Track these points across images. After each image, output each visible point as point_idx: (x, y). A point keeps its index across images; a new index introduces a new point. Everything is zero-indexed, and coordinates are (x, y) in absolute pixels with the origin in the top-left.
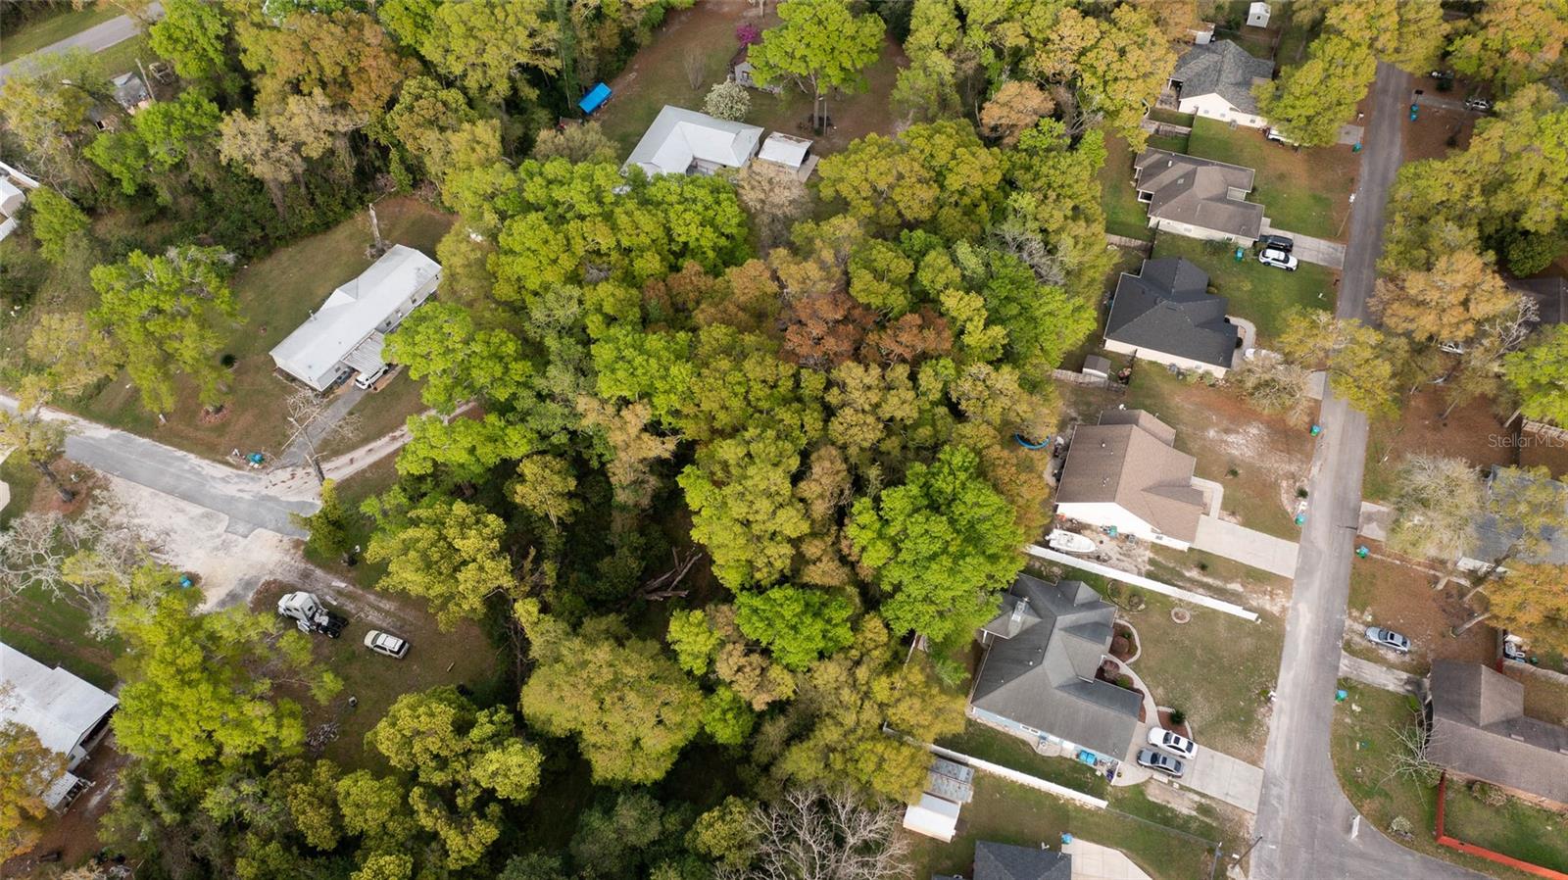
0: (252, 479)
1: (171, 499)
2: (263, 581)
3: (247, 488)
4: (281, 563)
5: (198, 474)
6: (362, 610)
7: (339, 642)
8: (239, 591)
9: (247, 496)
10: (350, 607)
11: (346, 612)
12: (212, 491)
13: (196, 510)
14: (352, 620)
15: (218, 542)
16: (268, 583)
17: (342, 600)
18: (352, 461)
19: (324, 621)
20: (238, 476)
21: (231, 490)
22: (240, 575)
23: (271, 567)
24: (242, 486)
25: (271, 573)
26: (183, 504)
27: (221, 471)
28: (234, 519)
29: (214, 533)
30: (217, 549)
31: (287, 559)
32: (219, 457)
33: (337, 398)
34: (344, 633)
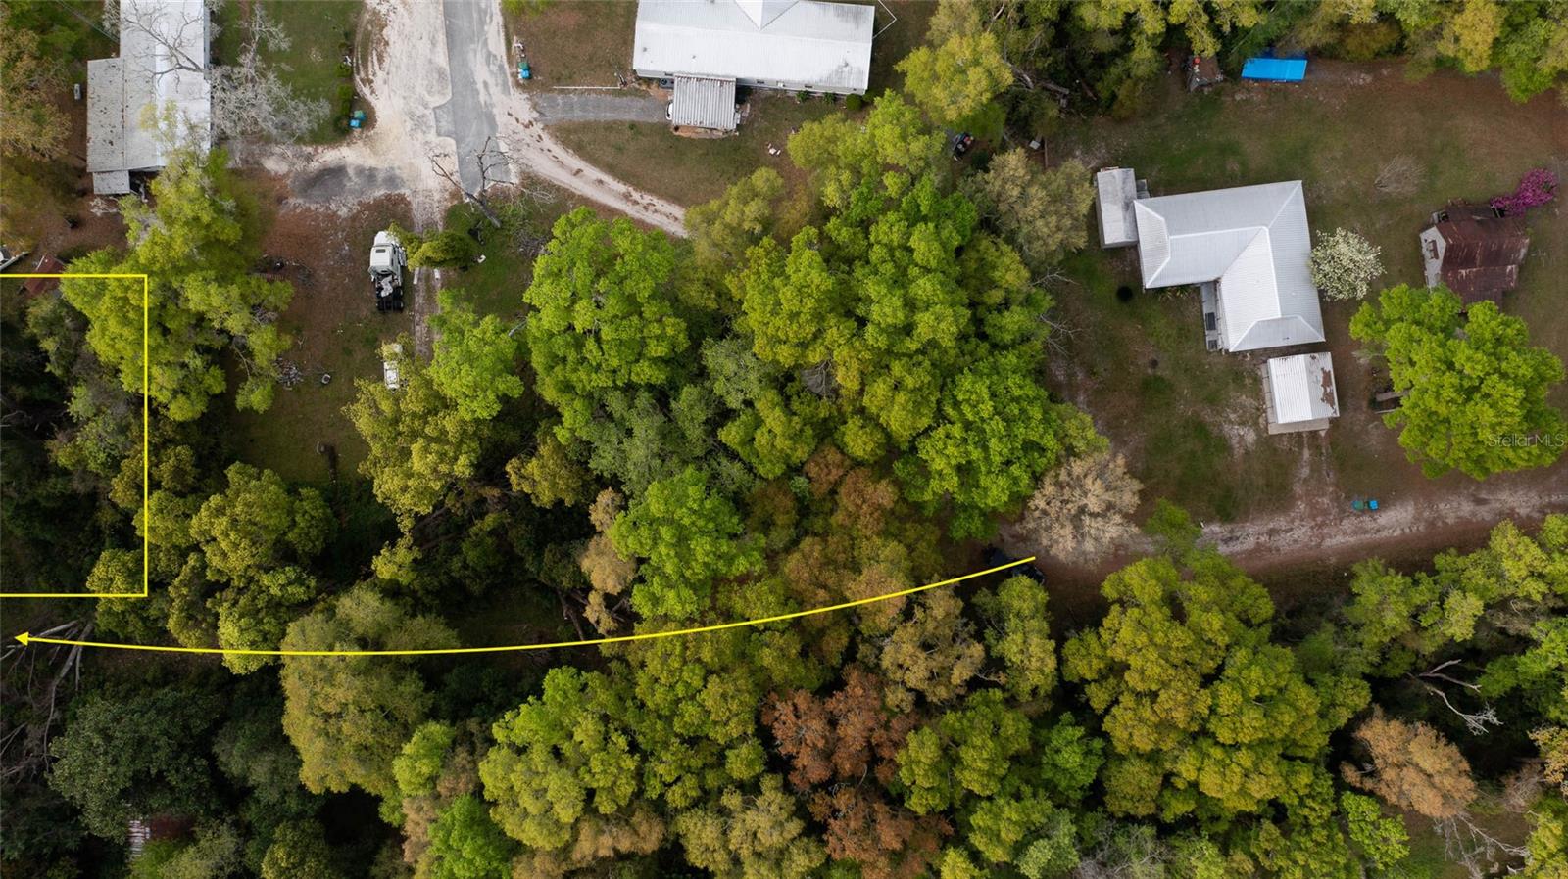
0: (505, 84)
1: (440, 21)
2: (402, 191)
3: (493, 90)
4: (428, 194)
5: (482, 23)
6: (422, 314)
7: (380, 318)
8: (381, 177)
9: (483, 97)
10: (419, 299)
11: (412, 299)
12: (471, 55)
13: (441, 59)
14: (407, 313)
15: (420, 110)
16: (402, 198)
17: (422, 287)
18: (579, 171)
19: (387, 290)
20: (501, 67)
21: (481, 73)
22: (397, 164)
23: (420, 187)
24: (491, 82)
25: (415, 192)
26: (441, 38)
27: (497, 43)
28: (453, 107)
29: (428, 98)
30: (412, 115)
31: (437, 196)
32: (511, 27)
33: (644, 95)
34: (391, 315)
